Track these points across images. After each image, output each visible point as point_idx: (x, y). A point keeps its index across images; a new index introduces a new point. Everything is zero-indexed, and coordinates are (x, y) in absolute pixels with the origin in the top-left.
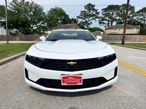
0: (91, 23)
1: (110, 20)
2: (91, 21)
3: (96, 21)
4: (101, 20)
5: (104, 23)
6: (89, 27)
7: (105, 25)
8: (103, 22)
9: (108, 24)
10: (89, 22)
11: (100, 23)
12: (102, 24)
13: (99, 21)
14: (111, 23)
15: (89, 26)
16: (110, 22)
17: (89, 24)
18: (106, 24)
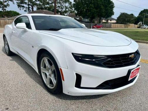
0: (8, 5)
1: (30, 3)
2: (7, 2)
3: (14, 3)
4: (20, 3)
5: (23, 7)
6: (5, 10)
7: (25, 9)
8: (22, 5)
9: (29, 8)
10: (5, 4)
11: (19, 6)
12: (22, 8)
13: (18, 3)
14: (31, 8)
15: (5, 8)
16: (30, 6)
17: (6, 6)
18: (26, 7)
